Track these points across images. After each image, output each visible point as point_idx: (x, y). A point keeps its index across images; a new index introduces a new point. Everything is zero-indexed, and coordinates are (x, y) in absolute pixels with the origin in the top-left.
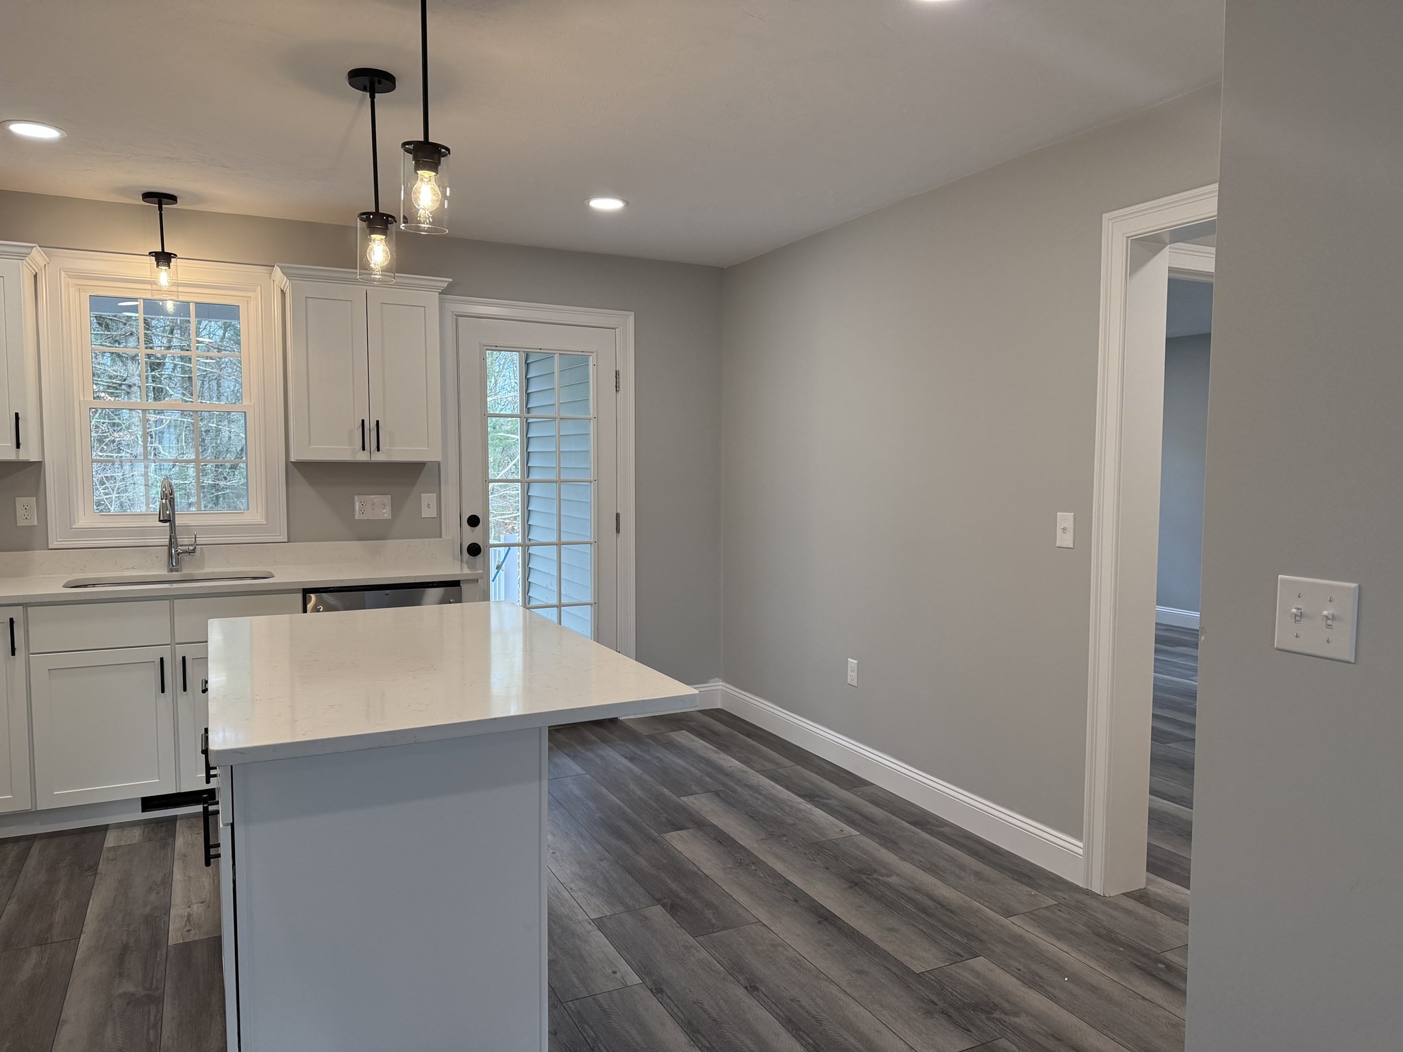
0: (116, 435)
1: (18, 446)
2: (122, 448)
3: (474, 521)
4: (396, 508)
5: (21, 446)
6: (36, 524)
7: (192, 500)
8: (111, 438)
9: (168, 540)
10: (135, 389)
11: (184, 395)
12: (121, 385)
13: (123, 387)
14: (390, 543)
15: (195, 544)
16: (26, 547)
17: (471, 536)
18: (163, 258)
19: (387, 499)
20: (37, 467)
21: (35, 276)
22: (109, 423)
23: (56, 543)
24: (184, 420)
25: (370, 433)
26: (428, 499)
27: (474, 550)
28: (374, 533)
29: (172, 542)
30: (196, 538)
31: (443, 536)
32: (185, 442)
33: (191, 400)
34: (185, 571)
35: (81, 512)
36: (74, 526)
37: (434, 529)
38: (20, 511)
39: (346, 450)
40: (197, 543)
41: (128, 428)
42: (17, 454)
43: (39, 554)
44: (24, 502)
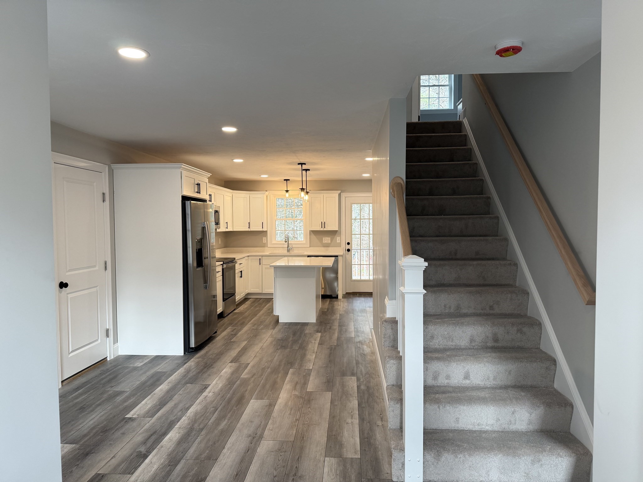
3: (349, 244)
4: (331, 241)
5: (263, 228)
6: (266, 243)
9: (287, 246)
14: (330, 247)
16: (264, 247)
17: (348, 247)
18: (287, 191)
19: (330, 238)
20: (266, 232)
23: (269, 246)
25: (323, 224)
26: (338, 238)
27: (349, 250)
28: (327, 246)
30: (292, 246)
31: (342, 246)
34: (290, 252)
35: (273, 240)
36: (272, 243)
37: (339, 245)
39: (319, 228)
42: (262, 230)
43: (266, 248)
44: (264, 238)
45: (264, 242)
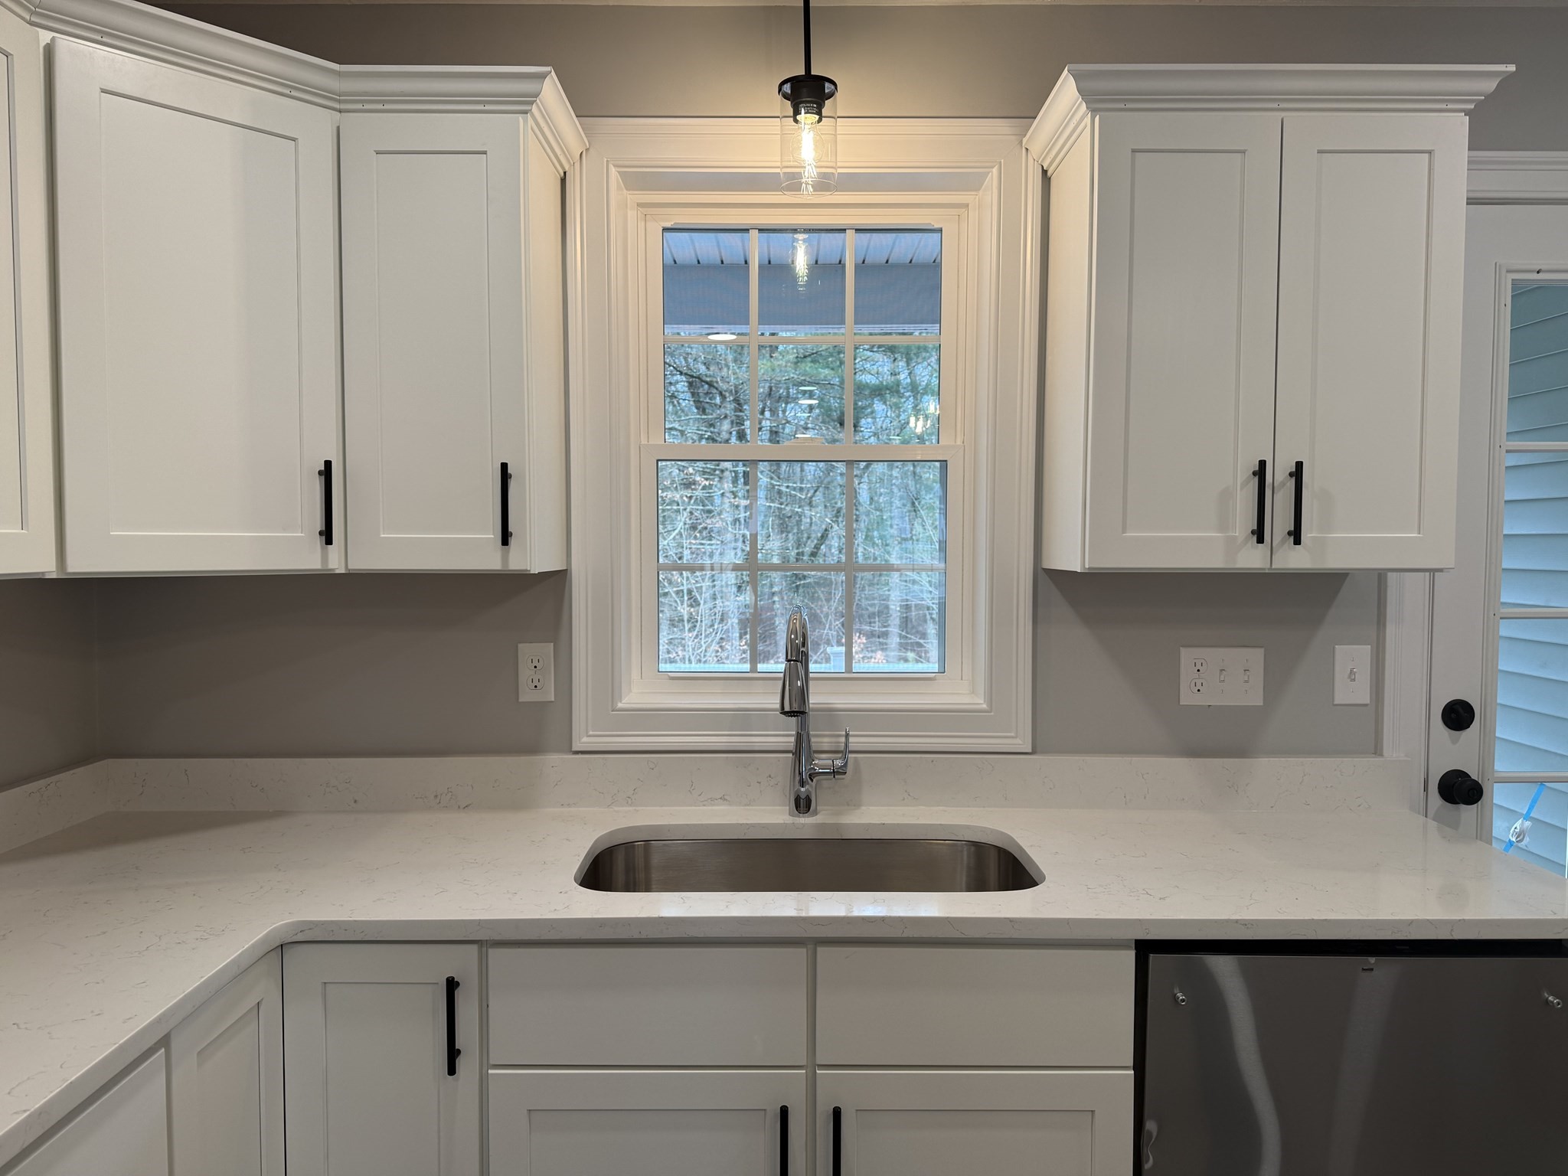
0: (708, 521)
1: (506, 538)
2: (713, 535)
3: (1458, 715)
4: (1275, 682)
5: (512, 541)
6: (553, 700)
7: (776, 589)
8: (704, 525)
9: (793, 739)
10: (727, 474)
11: (772, 478)
12: (715, 470)
13: (717, 472)
14: (1265, 767)
15: (845, 752)
16: (532, 748)
17: (1452, 751)
19: (1255, 657)
20: (557, 581)
21: (563, 181)
22: (702, 510)
23: (585, 739)
24: (771, 504)
25: (1274, 496)
26: (1351, 659)
27: (1458, 788)
28: (1224, 739)
29: (801, 748)
30: (847, 736)
31: (1385, 752)
32: (772, 528)
33: (778, 483)
35: (635, 674)
36: (620, 705)
37: (1364, 733)
38: (525, 673)
39: (1212, 541)
40: (851, 747)
41: (720, 514)
42: (505, 559)
43: (554, 760)
44: (533, 654)
45: (527, 696)
